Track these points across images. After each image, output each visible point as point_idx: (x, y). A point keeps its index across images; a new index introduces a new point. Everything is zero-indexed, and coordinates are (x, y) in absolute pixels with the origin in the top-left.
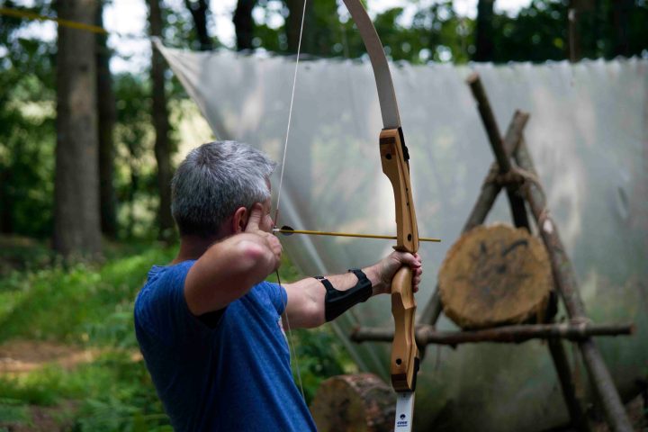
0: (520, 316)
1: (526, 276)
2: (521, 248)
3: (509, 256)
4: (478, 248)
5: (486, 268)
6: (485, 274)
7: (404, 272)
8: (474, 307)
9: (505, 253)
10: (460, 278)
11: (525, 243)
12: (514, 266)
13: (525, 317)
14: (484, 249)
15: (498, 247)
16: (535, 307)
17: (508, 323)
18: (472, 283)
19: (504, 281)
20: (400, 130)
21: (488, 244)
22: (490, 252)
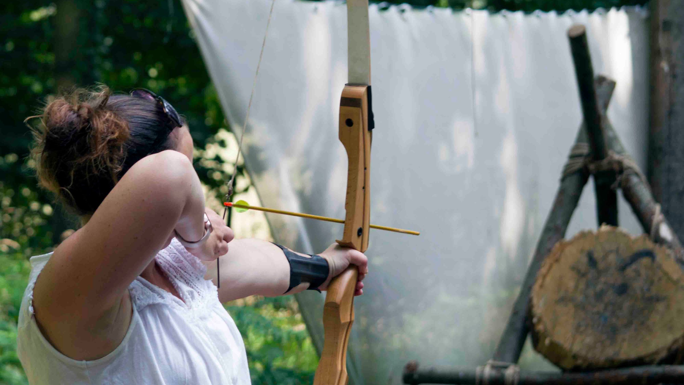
0: (656, 353)
1: (658, 299)
2: (645, 261)
3: (630, 271)
4: (585, 260)
5: (599, 287)
6: (599, 296)
7: (349, 275)
8: (589, 340)
9: (623, 268)
10: (563, 300)
11: (649, 254)
12: (638, 285)
13: (664, 354)
14: (592, 261)
15: (612, 258)
16: (675, 341)
17: (640, 362)
18: (580, 307)
19: (627, 305)
20: (369, 89)
21: (598, 255)
22: (601, 265)
